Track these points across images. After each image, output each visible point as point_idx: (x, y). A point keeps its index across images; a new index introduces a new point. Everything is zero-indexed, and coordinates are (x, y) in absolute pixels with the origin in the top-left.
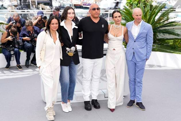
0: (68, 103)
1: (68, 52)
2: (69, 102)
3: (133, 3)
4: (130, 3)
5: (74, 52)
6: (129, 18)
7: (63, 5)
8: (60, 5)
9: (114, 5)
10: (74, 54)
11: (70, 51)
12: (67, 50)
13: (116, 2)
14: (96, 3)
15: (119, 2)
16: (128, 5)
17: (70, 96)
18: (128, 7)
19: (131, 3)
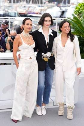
0: (43, 107)
1: (44, 57)
2: (45, 105)
3: (81, 11)
4: (78, 11)
5: (49, 58)
6: (78, 27)
7: (7, 13)
8: (5, 13)
9: (60, 14)
10: (49, 59)
11: (45, 57)
12: (42, 55)
13: (62, 11)
14: (41, 12)
15: (65, 11)
16: (76, 14)
17: (45, 100)
18: (76, 16)
19: (80, 11)
